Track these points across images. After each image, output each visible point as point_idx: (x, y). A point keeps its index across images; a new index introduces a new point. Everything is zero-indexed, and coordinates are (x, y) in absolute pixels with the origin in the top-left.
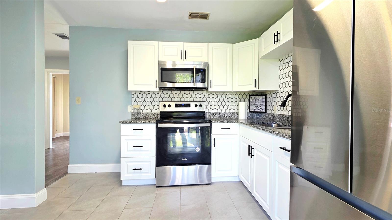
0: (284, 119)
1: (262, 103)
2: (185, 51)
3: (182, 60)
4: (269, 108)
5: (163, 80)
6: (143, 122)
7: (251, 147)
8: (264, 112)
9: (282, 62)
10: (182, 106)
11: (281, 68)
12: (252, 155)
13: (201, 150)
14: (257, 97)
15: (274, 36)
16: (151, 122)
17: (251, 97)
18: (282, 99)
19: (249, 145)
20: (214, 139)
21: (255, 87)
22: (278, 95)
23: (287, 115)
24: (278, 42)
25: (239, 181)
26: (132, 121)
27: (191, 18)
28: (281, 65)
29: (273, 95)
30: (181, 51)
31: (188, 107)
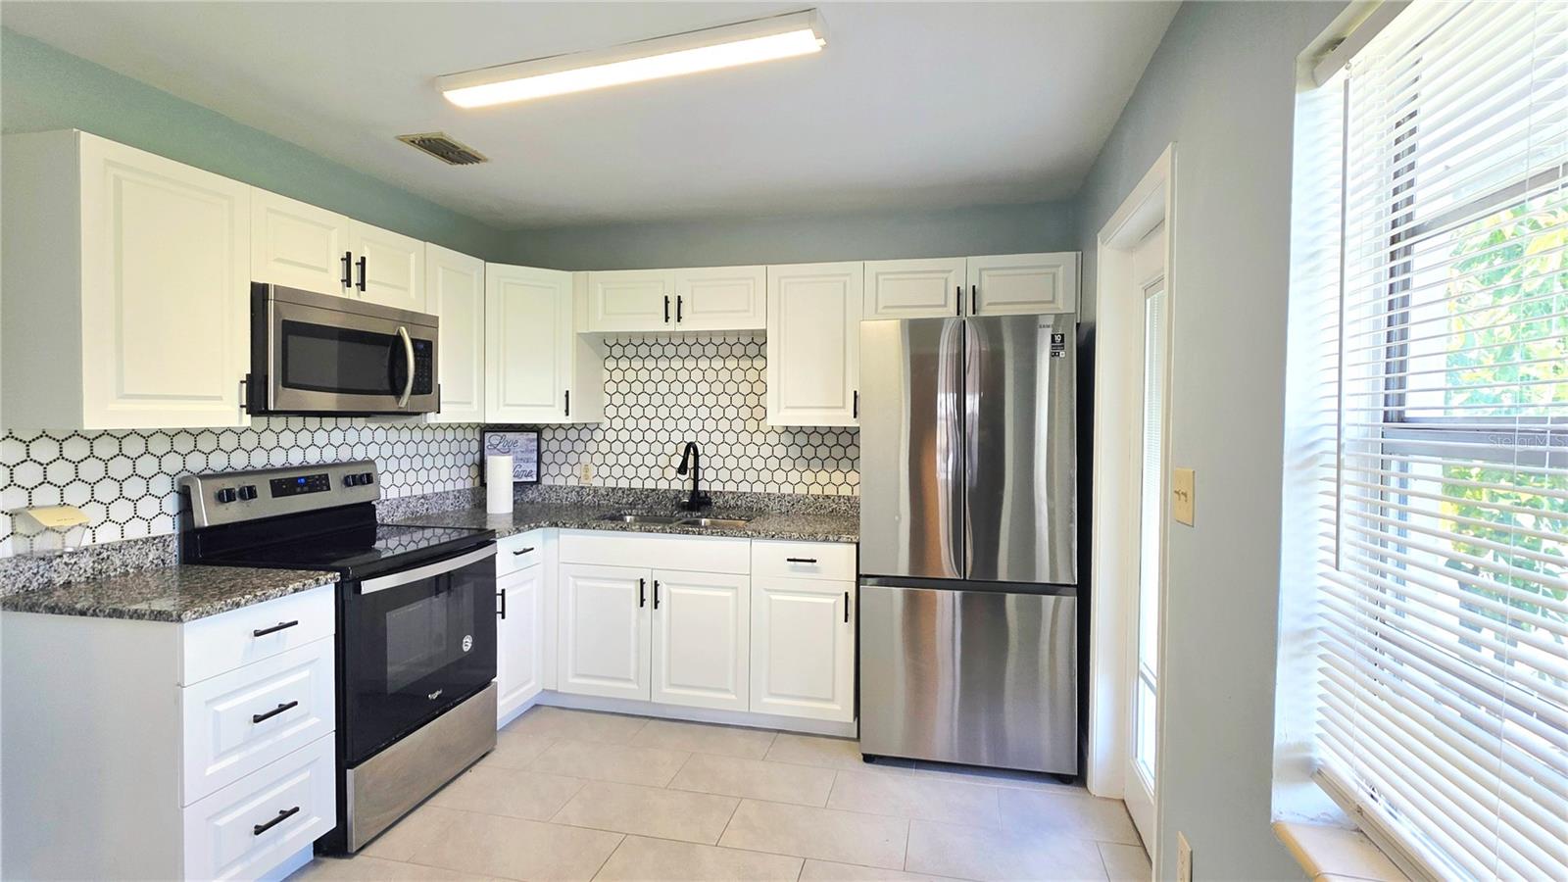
0: (631, 500)
1: (525, 456)
2: (363, 259)
3: (353, 294)
4: (554, 469)
5: (291, 380)
6: (291, 586)
7: (656, 582)
8: (532, 483)
9: (617, 351)
10: (299, 490)
11: (611, 364)
12: (656, 602)
13: (474, 643)
14: (510, 436)
15: (667, 302)
16: (322, 579)
17: (487, 435)
18: (617, 447)
19: (642, 580)
20: (503, 591)
21: (567, 415)
22: (598, 435)
23: (642, 490)
24: (679, 321)
25: (533, 707)
26: (247, 597)
27: (413, 142)
28: (611, 355)
29: (573, 434)
30: (349, 254)
31: (322, 490)
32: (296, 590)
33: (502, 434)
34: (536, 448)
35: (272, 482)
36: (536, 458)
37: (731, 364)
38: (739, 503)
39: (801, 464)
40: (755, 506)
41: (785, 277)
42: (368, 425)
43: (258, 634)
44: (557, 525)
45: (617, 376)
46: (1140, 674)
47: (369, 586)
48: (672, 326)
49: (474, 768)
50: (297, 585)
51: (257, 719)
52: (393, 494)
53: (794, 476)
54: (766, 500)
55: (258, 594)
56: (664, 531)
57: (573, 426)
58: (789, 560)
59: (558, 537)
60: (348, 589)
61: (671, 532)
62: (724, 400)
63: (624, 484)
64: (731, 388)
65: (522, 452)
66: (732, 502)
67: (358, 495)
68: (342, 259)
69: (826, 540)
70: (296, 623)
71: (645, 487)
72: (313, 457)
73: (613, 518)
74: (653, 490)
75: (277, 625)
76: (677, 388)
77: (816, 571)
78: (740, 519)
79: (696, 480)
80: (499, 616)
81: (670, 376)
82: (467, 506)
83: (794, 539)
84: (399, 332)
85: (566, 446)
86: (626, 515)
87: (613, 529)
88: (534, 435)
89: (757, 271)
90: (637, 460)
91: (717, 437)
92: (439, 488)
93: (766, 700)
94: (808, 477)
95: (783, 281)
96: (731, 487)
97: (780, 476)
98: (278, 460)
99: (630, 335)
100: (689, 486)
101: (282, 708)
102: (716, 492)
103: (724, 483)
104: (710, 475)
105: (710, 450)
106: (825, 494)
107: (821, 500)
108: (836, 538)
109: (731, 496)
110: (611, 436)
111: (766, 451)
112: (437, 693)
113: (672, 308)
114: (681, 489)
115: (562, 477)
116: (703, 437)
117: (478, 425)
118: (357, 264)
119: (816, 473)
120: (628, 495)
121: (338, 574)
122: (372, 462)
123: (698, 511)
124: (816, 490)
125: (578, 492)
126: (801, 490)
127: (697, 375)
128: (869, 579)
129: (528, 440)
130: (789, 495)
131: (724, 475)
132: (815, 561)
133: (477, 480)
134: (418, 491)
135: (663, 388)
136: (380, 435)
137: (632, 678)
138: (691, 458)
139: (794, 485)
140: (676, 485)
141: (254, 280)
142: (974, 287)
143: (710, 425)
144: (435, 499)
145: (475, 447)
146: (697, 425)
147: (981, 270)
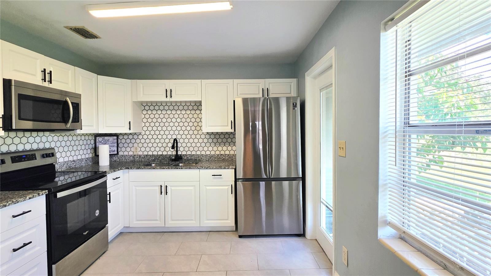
0: (153, 158)
1: (112, 145)
2: (51, 72)
3: (46, 84)
4: (123, 149)
5: (22, 117)
6: (28, 197)
7: (166, 186)
8: (115, 154)
9: (147, 108)
10: (23, 160)
11: (145, 112)
12: (167, 193)
13: (100, 213)
14: (106, 138)
15: (166, 91)
16: (41, 193)
17: (97, 138)
18: (148, 141)
19: (161, 185)
20: (110, 193)
21: (130, 130)
22: (140, 137)
23: (157, 155)
24: (171, 97)
25: (120, 233)
26: (10, 202)
27: (71, 29)
28: (145, 109)
29: (131, 137)
30: (45, 70)
31: (33, 160)
32: (30, 198)
33: (103, 137)
34: (116, 142)
35: (11, 157)
36: (116, 145)
37: (188, 112)
38: (192, 158)
39: (213, 145)
40: (198, 159)
41: (207, 84)
42: (51, 135)
43: (14, 217)
44: (128, 169)
45: (147, 116)
46: (321, 202)
47: (60, 195)
48: (169, 99)
49: (101, 258)
50: (30, 196)
51: (15, 250)
52: (61, 160)
53: (210, 149)
54: (201, 156)
55: (14, 201)
56: (169, 168)
57: (131, 134)
58: (212, 175)
59: (129, 173)
60: (52, 196)
61: (171, 169)
62: (186, 124)
63: (150, 153)
64: (188, 120)
65: (111, 143)
66: (190, 158)
67: (48, 161)
68: (42, 71)
69: (225, 168)
70: (30, 211)
71: (158, 154)
72: (28, 147)
73: (147, 165)
74: (162, 155)
75: (22, 212)
76: (169, 120)
77: (221, 178)
78: (193, 163)
79: (177, 151)
80: (108, 202)
81: (167, 116)
82: (90, 164)
83: (214, 169)
84: (66, 99)
85: (128, 141)
86: (152, 164)
87: (150, 169)
88: (116, 137)
89: (198, 81)
90: (155, 145)
91: (184, 136)
92: (79, 157)
93: (205, 222)
94: (215, 148)
95: (207, 85)
96: (189, 153)
97: (206, 149)
98: (13, 148)
99: (152, 102)
100: (174, 153)
101: (25, 245)
102: (184, 155)
103: (187, 152)
104: (181, 149)
105: (181, 141)
106: (221, 154)
107: (219, 156)
108: (228, 168)
109: (189, 156)
110: (145, 137)
111: (201, 141)
112: (87, 232)
113: (169, 93)
114: (171, 154)
115: (126, 152)
116: (179, 137)
117: (94, 134)
118: (48, 73)
119: (218, 147)
120: (152, 157)
121: (47, 191)
122: (53, 149)
123: (178, 161)
124: (218, 153)
125: (133, 157)
126: (213, 153)
127: (176, 116)
128: (240, 180)
129: (113, 139)
130: (209, 155)
131: (187, 149)
132: (221, 175)
133: (94, 154)
134: (71, 159)
135: (164, 120)
136: (56, 138)
137: (158, 219)
138: (175, 144)
139: (210, 151)
140: (170, 153)
141: (4, 78)
142: (267, 88)
143: (181, 132)
144: (78, 162)
145: (93, 142)
146: (177, 132)
147: (269, 83)
